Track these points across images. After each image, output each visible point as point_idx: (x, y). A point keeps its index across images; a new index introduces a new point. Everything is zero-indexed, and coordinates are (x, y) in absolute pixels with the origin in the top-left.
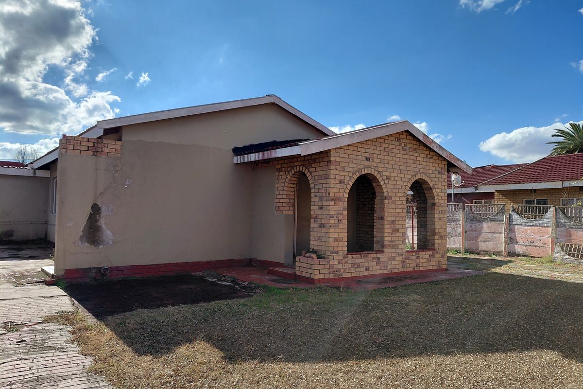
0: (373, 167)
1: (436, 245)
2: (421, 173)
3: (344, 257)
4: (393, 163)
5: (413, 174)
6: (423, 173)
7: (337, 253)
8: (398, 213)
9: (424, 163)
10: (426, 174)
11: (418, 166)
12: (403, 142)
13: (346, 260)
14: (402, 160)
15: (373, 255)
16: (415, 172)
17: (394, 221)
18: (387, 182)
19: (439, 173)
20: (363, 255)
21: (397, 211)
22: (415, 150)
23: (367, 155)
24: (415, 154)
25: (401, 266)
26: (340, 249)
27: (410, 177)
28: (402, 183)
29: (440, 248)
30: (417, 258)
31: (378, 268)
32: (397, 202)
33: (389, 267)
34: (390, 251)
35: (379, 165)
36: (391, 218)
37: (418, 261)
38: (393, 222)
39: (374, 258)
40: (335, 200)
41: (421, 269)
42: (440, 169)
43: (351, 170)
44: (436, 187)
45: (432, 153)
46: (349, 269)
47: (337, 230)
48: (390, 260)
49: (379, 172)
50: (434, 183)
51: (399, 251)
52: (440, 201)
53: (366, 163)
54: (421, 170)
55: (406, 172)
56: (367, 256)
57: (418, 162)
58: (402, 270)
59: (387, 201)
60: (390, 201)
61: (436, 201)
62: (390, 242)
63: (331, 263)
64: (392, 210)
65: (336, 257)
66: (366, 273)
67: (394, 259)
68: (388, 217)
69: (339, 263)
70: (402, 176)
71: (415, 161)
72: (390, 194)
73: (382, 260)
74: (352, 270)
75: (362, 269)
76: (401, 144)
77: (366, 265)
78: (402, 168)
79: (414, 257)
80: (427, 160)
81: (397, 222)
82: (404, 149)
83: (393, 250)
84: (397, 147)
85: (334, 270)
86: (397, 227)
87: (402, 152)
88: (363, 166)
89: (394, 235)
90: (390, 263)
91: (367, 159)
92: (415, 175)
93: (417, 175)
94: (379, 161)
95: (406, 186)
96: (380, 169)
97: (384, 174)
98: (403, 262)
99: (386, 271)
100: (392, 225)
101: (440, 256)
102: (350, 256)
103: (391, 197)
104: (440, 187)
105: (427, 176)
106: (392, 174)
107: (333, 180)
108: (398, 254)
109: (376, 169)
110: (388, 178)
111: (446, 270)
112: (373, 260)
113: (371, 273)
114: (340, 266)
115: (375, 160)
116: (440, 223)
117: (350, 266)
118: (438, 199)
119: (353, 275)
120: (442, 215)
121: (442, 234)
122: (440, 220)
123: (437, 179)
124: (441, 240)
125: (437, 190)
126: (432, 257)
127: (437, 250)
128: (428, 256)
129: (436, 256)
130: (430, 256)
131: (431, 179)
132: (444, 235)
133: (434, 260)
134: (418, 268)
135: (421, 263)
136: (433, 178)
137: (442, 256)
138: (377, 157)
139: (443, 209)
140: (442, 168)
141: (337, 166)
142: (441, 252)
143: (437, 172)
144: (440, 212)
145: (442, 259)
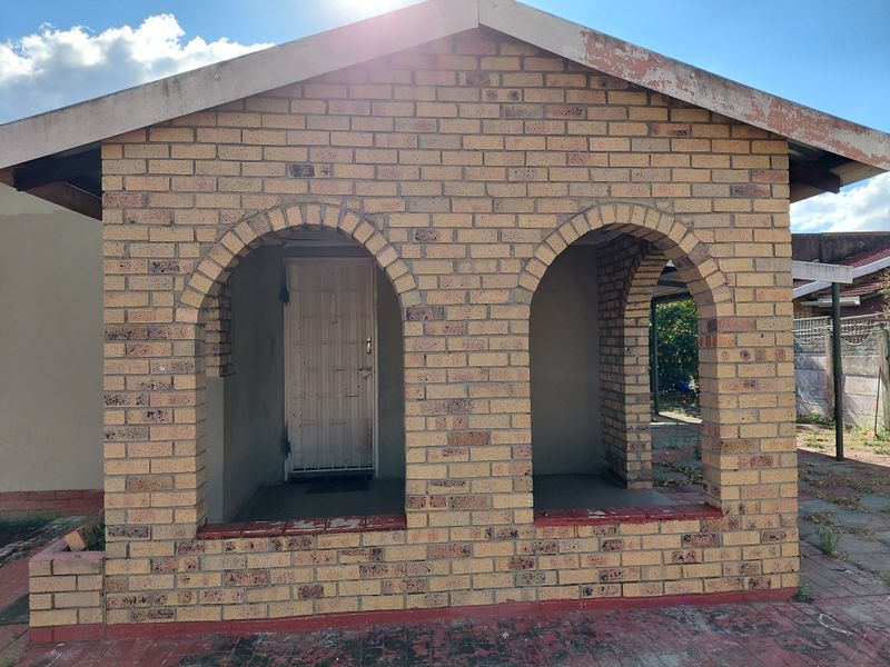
0: (329, 200)
1: (727, 494)
2: (620, 201)
3: (182, 548)
4: (450, 173)
5: (568, 207)
6: (633, 202)
7: (145, 533)
8: (484, 369)
9: (642, 160)
10: (651, 204)
11: (598, 175)
12: (501, 86)
13: (193, 558)
14: (499, 159)
15: (342, 536)
16: (578, 199)
17: (457, 402)
18: (411, 251)
19: (737, 191)
20: (284, 541)
21: (476, 359)
22: (579, 112)
23: (299, 156)
24: (574, 127)
25: (507, 580)
26: (161, 517)
27: (550, 222)
28: (503, 251)
29: (750, 506)
30: (605, 547)
31: (374, 587)
32: (473, 328)
33: (434, 585)
34: (436, 519)
35: (363, 189)
36: (435, 392)
37: (612, 560)
38: (455, 406)
39: (346, 552)
40: (128, 336)
41: (631, 591)
42: (742, 178)
43: (211, 218)
44: (715, 251)
45: (679, 115)
46: (215, 592)
47: (143, 449)
48: (436, 558)
49: (367, 218)
50: (706, 235)
51: (498, 520)
52: (743, 310)
53: (296, 187)
54: (620, 191)
55: (528, 205)
56: (306, 543)
57: (601, 159)
58: (516, 595)
59: (420, 325)
60: (438, 327)
61: (723, 311)
62: (436, 483)
63: (113, 568)
64: (447, 360)
65: (139, 547)
66: (303, 608)
67: (466, 552)
68: (424, 385)
69: (156, 570)
70: (506, 221)
71: (573, 159)
72: (435, 299)
73: (391, 555)
74: (228, 595)
75: (283, 593)
76: (492, 95)
77: (303, 576)
78: (495, 190)
79: (592, 545)
81: (479, 407)
82: (508, 115)
83: (463, 518)
84: (470, 110)
85: (132, 596)
86: (477, 423)
87: (498, 127)
88: (273, 201)
89: (464, 458)
90: (439, 567)
91: (297, 170)
92: (584, 212)
93: (593, 214)
94: (368, 172)
95: (526, 261)
96: (373, 206)
97: (395, 221)
98: (521, 564)
99: (415, 602)
100: (450, 420)
101: (755, 537)
102: (215, 546)
103: (441, 312)
104: (740, 250)
105: (662, 212)
106: (439, 221)
107: (117, 262)
108: (489, 532)
109: (351, 204)
110: (422, 237)
111: (797, 596)
112: (344, 559)
113: (327, 607)
114: (164, 582)
115: (339, 171)
116: (748, 400)
117: (216, 580)
118: (732, 300)
119: (232, 614)
120: (764, 366)
121: (765, 447)
122: (750, 390)
123: (727, 218)
124: (756, 472)
125: (725, 265)
126: (700, 541)
127: (735, 511)
128: (679, 537)
129: (727, 538)
130: (686, 538)
131: (684, 219)
132: (780, 449)
133: (712, 553)
134: (612, 590)
135: (632, 568)
136: (696, 217)
137: (769, 537)
138: (354, 157)
139: (768, 340)
140: (752, 172)
141: (134, 208)
142: (761, 522)
143: (726, 190)
144: (746, 355)
145: (765, 551)
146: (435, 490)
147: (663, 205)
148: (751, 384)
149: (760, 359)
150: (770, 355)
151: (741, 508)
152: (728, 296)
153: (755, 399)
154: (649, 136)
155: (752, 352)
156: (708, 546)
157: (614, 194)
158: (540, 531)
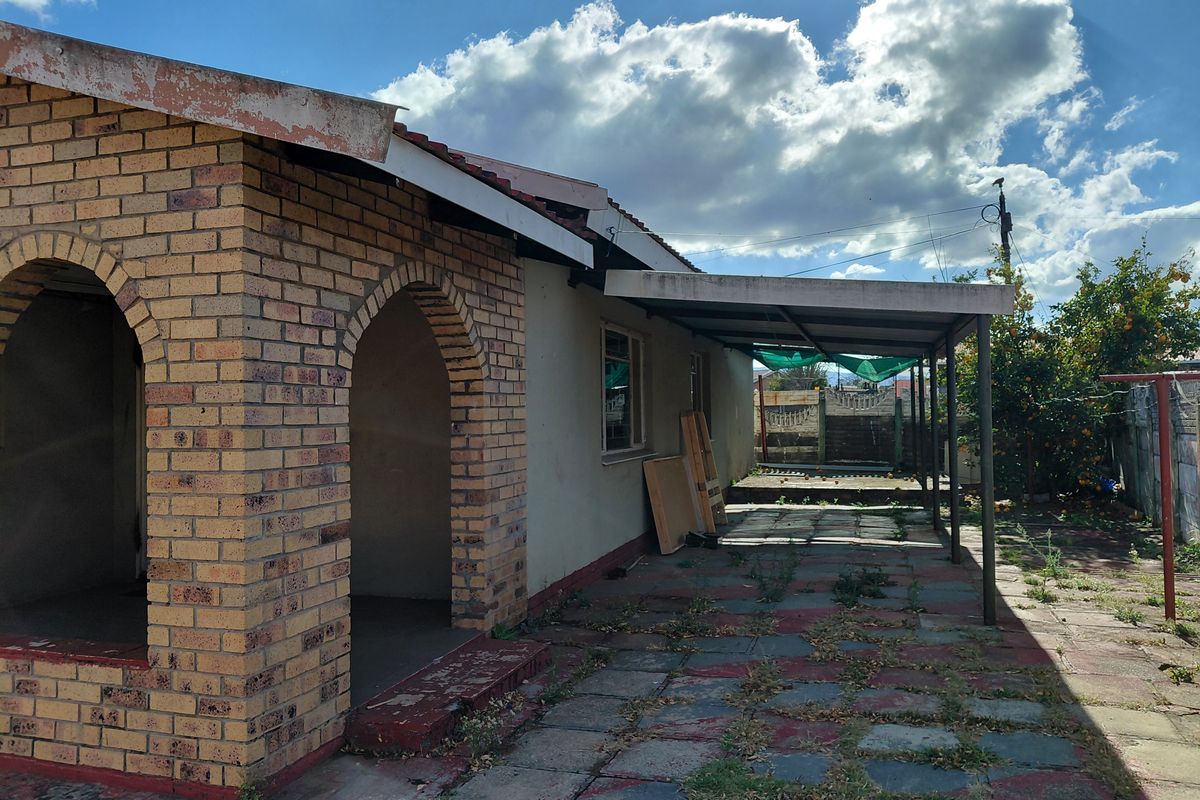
1: (155, 638)
2: (42, 229)
6: (55, 228)
9: (65, 172)
11: (20, 197)
19: (177, 202)
29: (184, 658)
30: (24, 688)
37: (26, 706)
41: (43, 752)
42: (182, 181)
44: (147, 289)
50: (135, 270)
52: (179, 373)
54: (43, 215)
57: (21, 176)
61: (154, 375)
79: (4, 683)
80: (85, 148)
92: (6, 247)
101: (188, 705)
104: (179, 286)
116: (183, 505)
118: (164, 359)
120: (204, 454)
121: (203, 574)
122: (186, 489)
123: (162, 241)
124: (190, 611)
125: (160, 310)
126: (123, 698)
127: (165, 663)
128: (98, 690)
129: (156, 699)
130: (106, 692)
131: (114, 248)
132: (223, 578)
133: (137, 718)
134: (22, 746)
135: (46, 721)
136: (126, 243)
139: (211, 417)
140: (194, 171)
142: (198, 683)
143: (161, 202)
144: (181, 438)
145: (203, 727)
147: (89, 231)
148: (188, 480)
149: (199, 446)
150: (213, 438)
151: (172, 659)
152: (161, 353)
153: (192, 503)
154: (73, 138)
155: (189, 434)
156: (130, 707)
157: (37, 220)
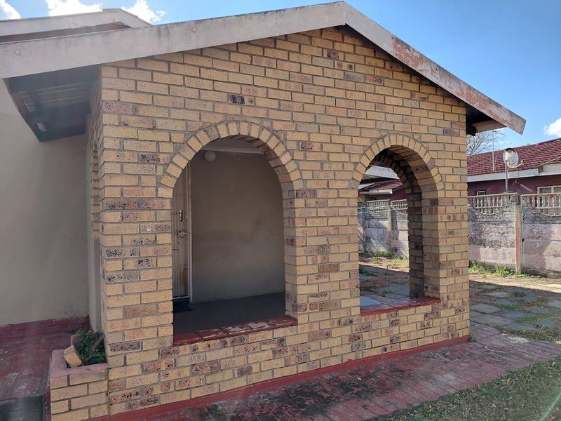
0: (254, 120)
1: (443, 290)
2: (397, 133)
3: (164, 353)
4: (319, 109)
5: (375, 134)
6: (404, 134)
7: (137, 346)
8: (336, 227)
9: (407, 111)
10: (411, 135)
11: (389, 117)
12: (344, 61)
13: (171, 359)
14: (342, 103)
15: (262, 333)
16: (380, 130)
17: (322, 247)
18: (299, 155)
19: (446, 132)
20: (228, 340)
21: (332, 221)
22: (380, 80)
23: (235, 90)
24: (379, 89)
25: (347, 348)
26: (149, 333)
27: (367, 142)
28: (345, 158)
29: (451, 295)
30: (393, 324)
31: (281, 362)
32: (330, 203)
33: (313, 357)
34: (314, 317)
35: (273, 114)
36: (313, 241)
37: (395, 330)
38: (322, 249)
39: (265, 343)
40: (124, 206)
41: (404, 346)
42: (448, 125)
43: (180, 126)
44: (438, 163)
45: (425, 89)
46: (186, 380)
47: (135, 287)
48: (313, 340)
49: (274, 133)
50: (434, 155)
51: (343, 314)
52: (449, 194)
53: (234, 109)
54: (399, 127)
55: (356, 132)
56: (242, 340)
57: (389, 109)
58: (352, 357)
59: (303, 201)
60: (312, 202)
61: (441, 194)
62: (313, 295)
63: (114, 375)
64: (317, 222)
65: (134, 357)
66: (241, 382)
67: (328, 335)
68: (305, 237)
69: (146, 371)
70: (346, 140)
71: (379, 107)
72: (311, 185)
73: (289, 342)
74: (194, 381)
75: (229, 374)
76: (340, 65)
77: (240, 362)
78: (342, 122)
79: (386, 323)
80: (415, 104)
81: (333, 249)
82: (347, 78)
83: (326, 315)
84: (329, 73)
85: (128, 392)
86: (333, 259)
87: (342, 84)
88: (220, 118)
89: (327, 280)
90: (314, 345)
91: (234, 99)
92: (382, 138)
93: (386, 139)
94: (275, 104)
95: (356, 164)
96: (277, 126)
97: (290, 136)
98: (354, 338)
99: (303, 368)
100: (319, 258)
101: (453, 311)
102: (185, 349)
103: (314, 192)
104: (448, 163)
105: (416, 141)
106: (315, 138)
107: (114, 153)
108: (339, 322)
109: (266, 124)
110: (304, 147)
111: (469, 339)
112: (264, 347)
113: (254, 379)
114: (152, 378)
115: (260, 102)
116: (450, 241)
117: (187, 372)
118: (444, 189)
119: (197, 393)
120: (456, 223)
121: (457, 265)
122: (451, 236)
123: (442, 145)
124: (453, 278)
125: (442, 171)
126: (431, 316)
127: (445, 299)
128: (423, 315)
129: (443, 313)
130: (426, 315)
131: (425, 145)
132: (463, 265)
133: (437, 322)
134: (396, 347)
135: (404, 334)
136: (430, 144)
137: (459, 311)
138: (267, 94)
139: (458, 210)
140: (452, 123)
141: (127, 114)
142: (455, 303)
143: (441, 131)
144: (449, 217)
145: (457, 318)
146: (312, 300)
147: (416, 137)
148: (451, 232)
149: (455, 220)
150: (459, 217)
151: (448, 297)
152: (443, 187)
153: (453, 240)
154: (411, 99)
155: (451, 216)
156: (435, 318)
157: (396, 129)
158: (363, 318)
